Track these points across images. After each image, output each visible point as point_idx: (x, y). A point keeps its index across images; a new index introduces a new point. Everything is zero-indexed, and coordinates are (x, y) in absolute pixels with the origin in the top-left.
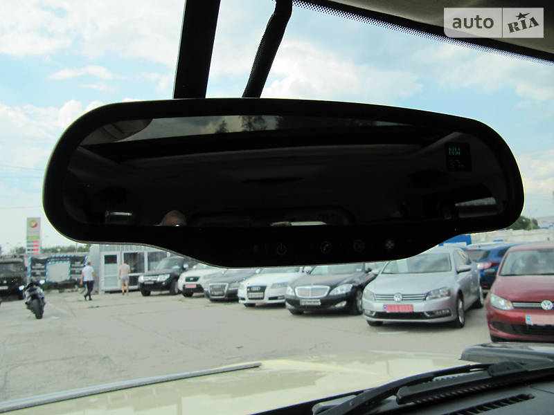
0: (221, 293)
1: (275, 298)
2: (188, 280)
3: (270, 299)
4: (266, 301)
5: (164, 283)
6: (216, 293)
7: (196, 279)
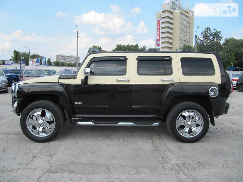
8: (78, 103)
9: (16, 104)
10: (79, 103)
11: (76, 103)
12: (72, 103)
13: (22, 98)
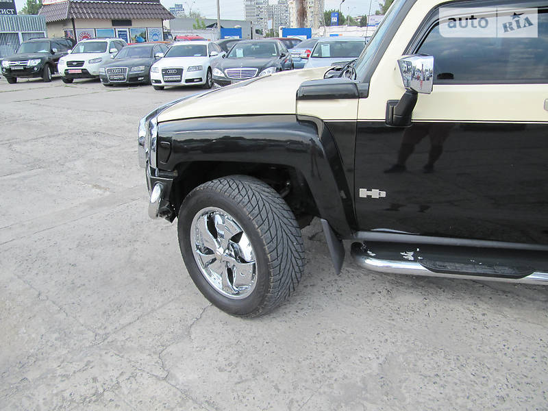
0: (122, 77)
1: (192, 80)
2: (70, 64)
3: (187, 81)
4: (183, 83)
5: (36, 69)
6: (116, 78)
7: (80, 63)
8: (369, 193)
9: (157, 192)
10: (376, 194)
11: (363, 193)
12: (347, 193)
13: (175, 174)
